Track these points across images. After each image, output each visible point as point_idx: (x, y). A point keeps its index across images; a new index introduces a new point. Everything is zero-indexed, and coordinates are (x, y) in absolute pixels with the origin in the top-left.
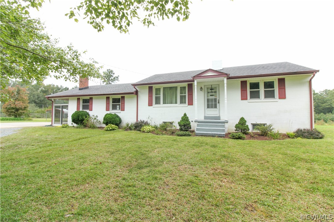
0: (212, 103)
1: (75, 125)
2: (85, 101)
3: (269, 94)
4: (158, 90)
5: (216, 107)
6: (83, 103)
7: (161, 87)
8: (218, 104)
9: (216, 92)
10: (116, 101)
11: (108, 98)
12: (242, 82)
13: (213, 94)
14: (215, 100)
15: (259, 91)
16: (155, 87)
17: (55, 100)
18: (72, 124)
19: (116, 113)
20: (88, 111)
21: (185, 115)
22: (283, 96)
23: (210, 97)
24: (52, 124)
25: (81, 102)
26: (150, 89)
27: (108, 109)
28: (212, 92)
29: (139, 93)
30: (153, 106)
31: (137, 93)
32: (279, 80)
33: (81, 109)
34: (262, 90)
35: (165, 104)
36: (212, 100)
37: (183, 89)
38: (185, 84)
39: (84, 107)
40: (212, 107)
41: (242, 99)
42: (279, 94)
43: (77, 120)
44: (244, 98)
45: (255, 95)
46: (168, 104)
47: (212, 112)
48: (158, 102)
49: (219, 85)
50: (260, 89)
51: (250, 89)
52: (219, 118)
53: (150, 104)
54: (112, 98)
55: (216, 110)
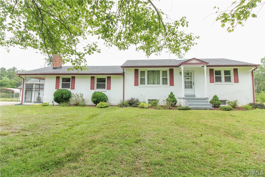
0: (189, 85)
1: (56, 103)
2: (64, 80)
3: (228, 79)
4: (142, 73)
5: (191, 88)
6: (62, 82)
7: (146, 70)
8: (193, 85)
10: (101, 81)
11: (93, 78)
12: (210, 70)
13: (189, 77)
14: (191, 82)
15: (221, 77)
16: (140, 69)
17: (26, 77)
18: (53, 102)
19: (102, 92)
20: (69, 90)
21: (172, 93)
22: (237, 81)
23: (187, 80)
24: (22, 102)
25: (61, 80)
26: (136, 71)
27: (92, 88)
28: (188, 76)
29: (125, 74)
30: (139, 86)
31: (123, 74)
32: (234, 69)
34: (223, 76)
36: (188, 82)
37: (165, 73)
38: (167, 69)
39: (63, 86)
40: (188, 88)
41: (210, 82)
42: (234, 79)
43: (60, 98)
44: (212, 81)
45: (219, 79)
46: (150, 84)
47: (190, 92)
48: (143, 82)
49: (193, 71)
50: (222, 76)
52: (194, 96)
53: (136, 84)
54: (97, 78)
55: (192, 90)
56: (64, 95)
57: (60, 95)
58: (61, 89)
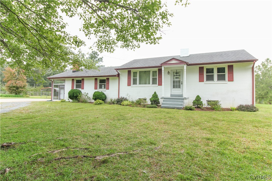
0: (177, 84)
1: (71, 100)
2: (78, 82)
3: (221, 78)
4: (135, 73)
5: (180, 87)
7: (138, 71)
8: (181, 85)
9: (180, 75)
10: (102, 81)
11: (96, 79)
12: (200, 68)
13: (178, 77)
14: (179, 81)
16: (133, 71)
17: (54, 80)
18: (68, 99)
19: (102, 92)
20: (80, 89)
21: (155, 93)
22: (231, 79)
23: (176, 80)
25: (75, 82)
26: (129, 72)
27: (96, 88)
28: (177, 75)
29: (120, 76)
30: (131, 86)
31: (118, 75)
32: (229, 66)
33: (75, 88)
35: (141, 84)
36: (177, 81)
37: (154, 72)
38: (156, 69)
39: (77, 86)
40: (177, 87)
41: (200, 81)
42: (228, 78)
43: (72, 97)
44: (201, 80)
45: (210, 78)
46: (143, 84)
47: (177, 91)
48: (135, 83)
49: (182, 70)
50: (214, 74)
51: (206, 73)
52: (182, 96)
53: (129, 84)
54: (99, 79)
55: (180, 89)
56: (75, 94)
57: (72, 94)
58: (75, 89)
